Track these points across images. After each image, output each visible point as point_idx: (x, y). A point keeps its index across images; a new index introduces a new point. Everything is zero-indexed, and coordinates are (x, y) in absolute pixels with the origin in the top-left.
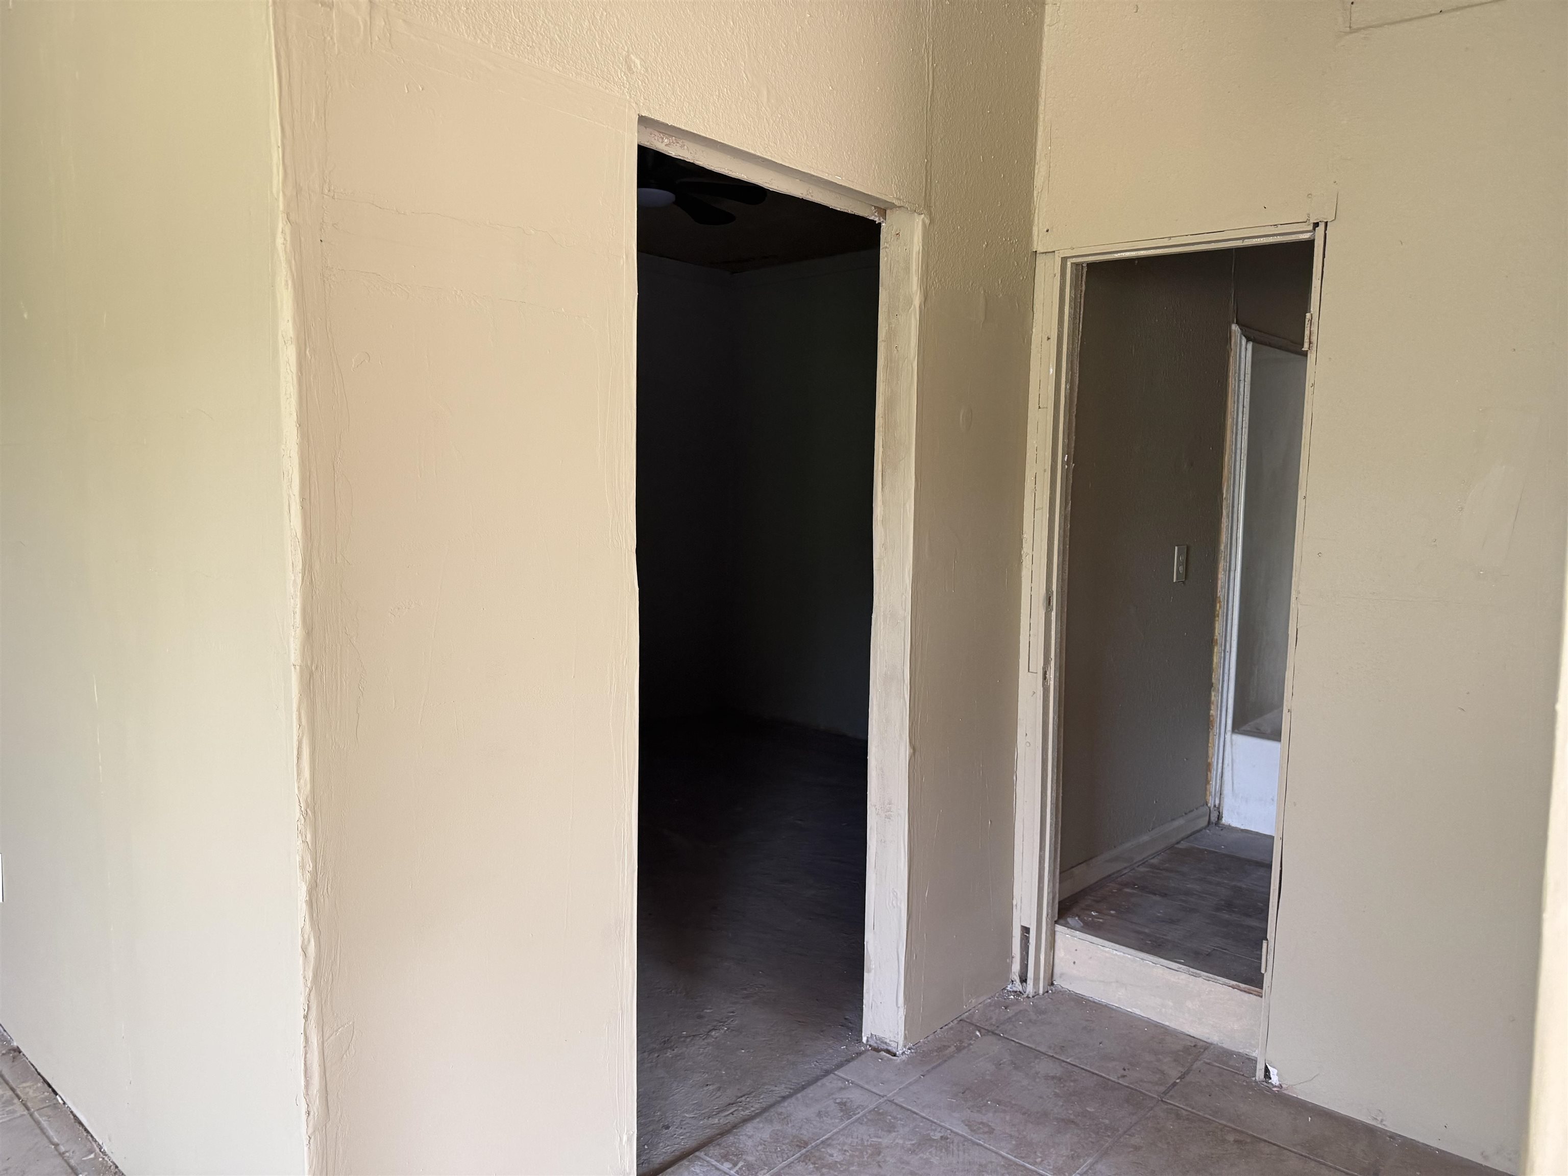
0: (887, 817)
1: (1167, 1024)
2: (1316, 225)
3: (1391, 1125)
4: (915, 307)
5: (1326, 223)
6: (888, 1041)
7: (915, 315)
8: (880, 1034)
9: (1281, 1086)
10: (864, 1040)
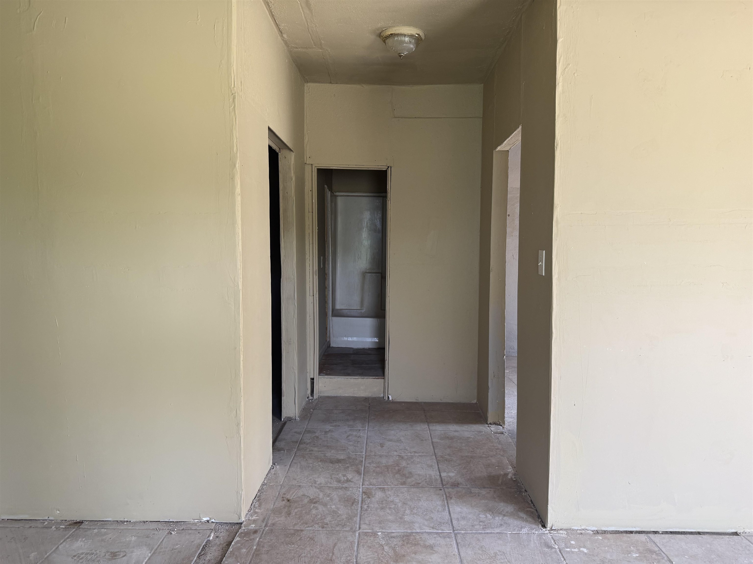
0: (289, 344)
1: (356, 396)
2: (388, 167)
3: (420, 401)
4: (293, 181)
5: (391, 167)
6: (291, 417)
7: (293, 183)
8: (289, 416)
9: (392, 400)
10: (282, 420)
